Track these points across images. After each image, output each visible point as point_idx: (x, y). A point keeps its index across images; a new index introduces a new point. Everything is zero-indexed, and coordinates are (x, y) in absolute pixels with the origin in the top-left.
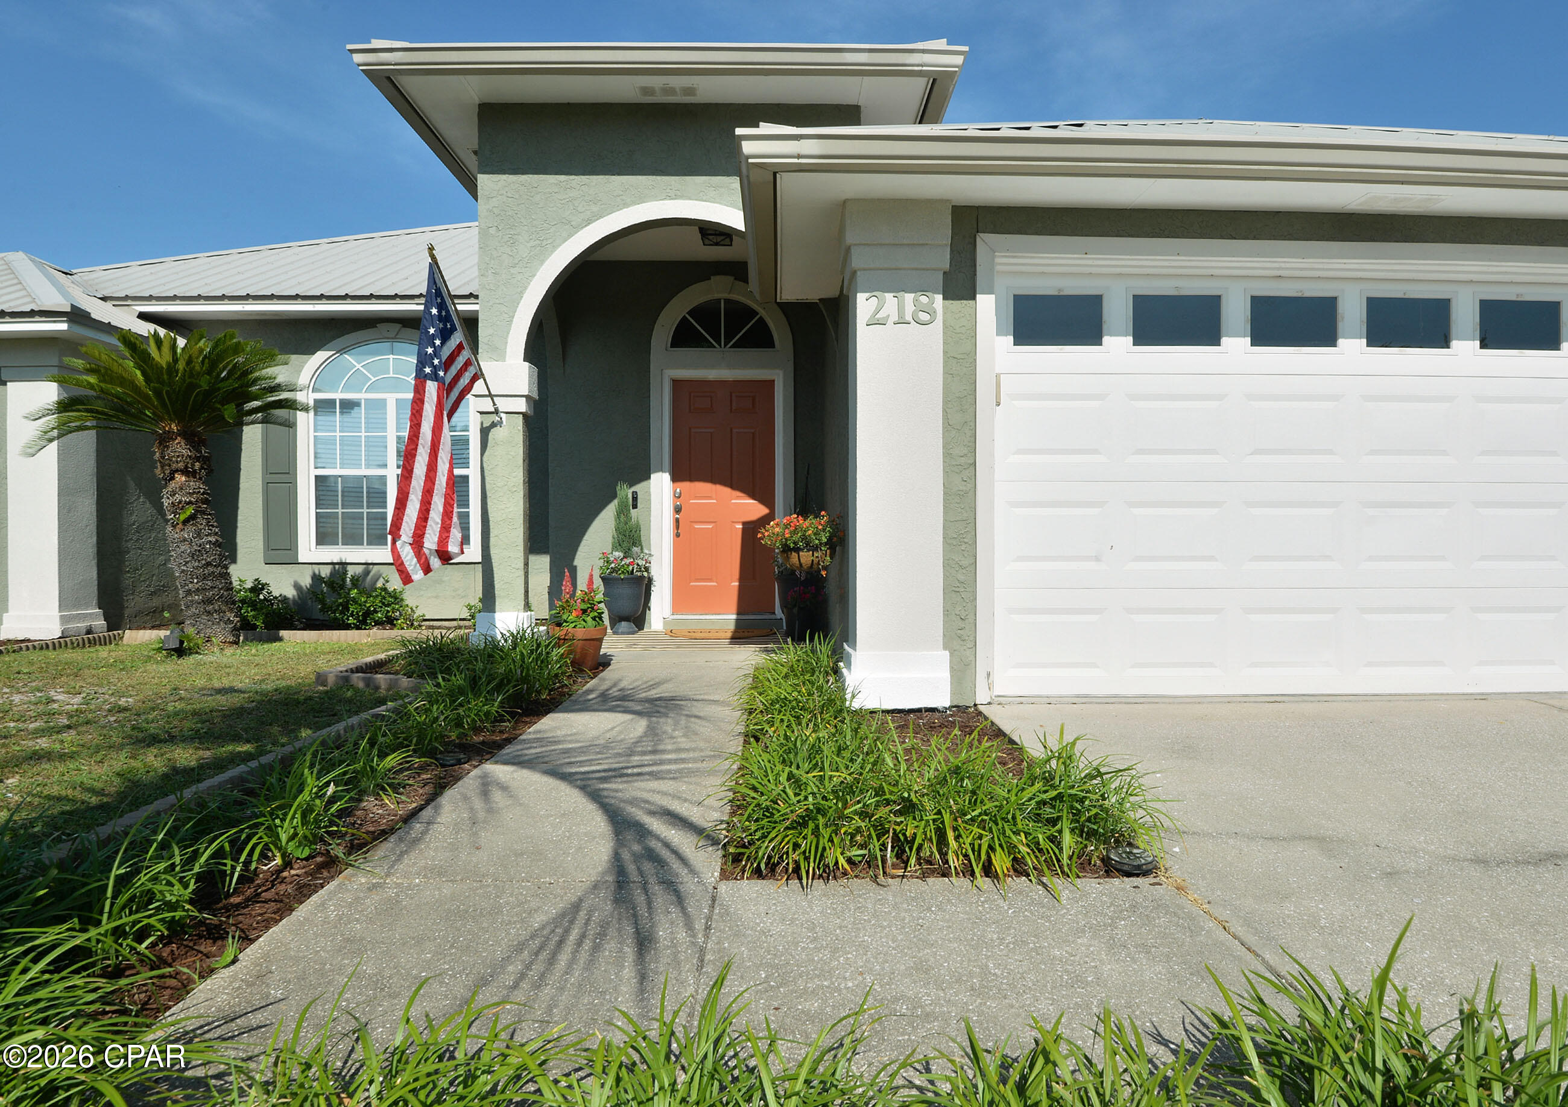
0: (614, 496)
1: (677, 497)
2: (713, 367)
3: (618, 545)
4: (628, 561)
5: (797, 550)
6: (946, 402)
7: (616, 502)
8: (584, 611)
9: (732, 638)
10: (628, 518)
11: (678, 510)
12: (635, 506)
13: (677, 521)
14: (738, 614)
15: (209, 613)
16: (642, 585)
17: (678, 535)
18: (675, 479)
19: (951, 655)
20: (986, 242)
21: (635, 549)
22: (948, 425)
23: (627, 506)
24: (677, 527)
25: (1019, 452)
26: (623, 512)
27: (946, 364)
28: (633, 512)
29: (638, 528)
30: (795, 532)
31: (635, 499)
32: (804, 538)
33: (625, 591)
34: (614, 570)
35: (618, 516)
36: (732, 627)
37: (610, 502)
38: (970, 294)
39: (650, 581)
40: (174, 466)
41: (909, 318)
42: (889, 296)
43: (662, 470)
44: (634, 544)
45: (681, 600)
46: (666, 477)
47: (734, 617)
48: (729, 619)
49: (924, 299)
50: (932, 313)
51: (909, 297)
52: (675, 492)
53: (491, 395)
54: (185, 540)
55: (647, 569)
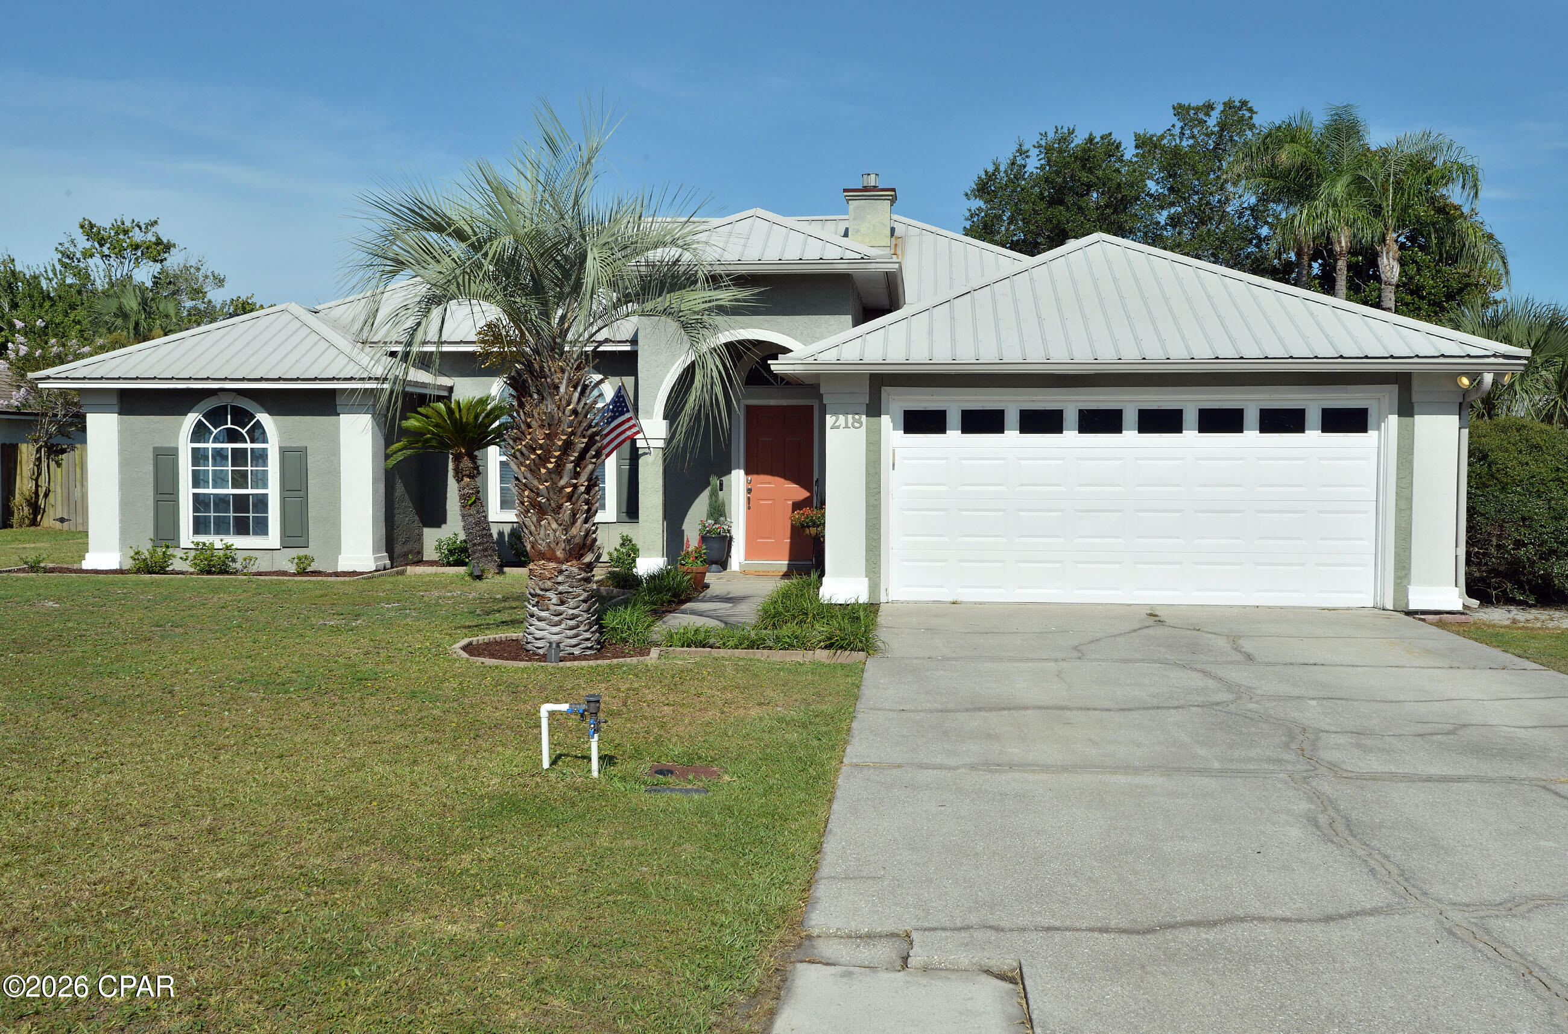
0: (708, 484)
1: (749, 482)
2: (772, 398)
3: (711, 515)
4: (717, 526)
5: (808, 527)
6: (867, 464)
7: (709, 488)
8: (696, 558)
9: (783, 575)
10: (717, 496)
11: (749, 491)
12: (721, 489)
13: (749, 498)
14: (790, 560)
15: (486, 556)
16: (726, 541)
17: (749, 508)
18: (747, 473)
19: (869, 580)
20: (886, 391)
21: (722, 519)
22: (868, 474)
23: (716, 490)
24: (749, 503)
25: (907, 484)
26: (714, 494)
27: (867, 446)
28: (720, 493)
29: (723, 504)
30: (807, 518)
31: (721, 484)
32: (812, 521)
33: (715, 545)
34: (708, 532)
35: (711, 496)
36: (785, 569)
37: (706, 487)
38: (878, 414)
39: (731, 538)
40: (464, 473)
41: (850, 425)
42: (841, 416)
43: (739, 468)
44: (721, 516)
45: (751, 551)
46: (742, 472)
47: (787, 562)
48: (783, 564)
49: (857, 417)
50: (861, 424)
51: (850, 417)
52: (747, 480)
53: (645, 438)
54: (471, 515)
55: (729, 531)
